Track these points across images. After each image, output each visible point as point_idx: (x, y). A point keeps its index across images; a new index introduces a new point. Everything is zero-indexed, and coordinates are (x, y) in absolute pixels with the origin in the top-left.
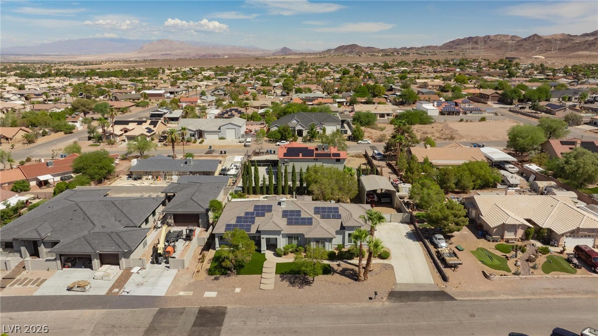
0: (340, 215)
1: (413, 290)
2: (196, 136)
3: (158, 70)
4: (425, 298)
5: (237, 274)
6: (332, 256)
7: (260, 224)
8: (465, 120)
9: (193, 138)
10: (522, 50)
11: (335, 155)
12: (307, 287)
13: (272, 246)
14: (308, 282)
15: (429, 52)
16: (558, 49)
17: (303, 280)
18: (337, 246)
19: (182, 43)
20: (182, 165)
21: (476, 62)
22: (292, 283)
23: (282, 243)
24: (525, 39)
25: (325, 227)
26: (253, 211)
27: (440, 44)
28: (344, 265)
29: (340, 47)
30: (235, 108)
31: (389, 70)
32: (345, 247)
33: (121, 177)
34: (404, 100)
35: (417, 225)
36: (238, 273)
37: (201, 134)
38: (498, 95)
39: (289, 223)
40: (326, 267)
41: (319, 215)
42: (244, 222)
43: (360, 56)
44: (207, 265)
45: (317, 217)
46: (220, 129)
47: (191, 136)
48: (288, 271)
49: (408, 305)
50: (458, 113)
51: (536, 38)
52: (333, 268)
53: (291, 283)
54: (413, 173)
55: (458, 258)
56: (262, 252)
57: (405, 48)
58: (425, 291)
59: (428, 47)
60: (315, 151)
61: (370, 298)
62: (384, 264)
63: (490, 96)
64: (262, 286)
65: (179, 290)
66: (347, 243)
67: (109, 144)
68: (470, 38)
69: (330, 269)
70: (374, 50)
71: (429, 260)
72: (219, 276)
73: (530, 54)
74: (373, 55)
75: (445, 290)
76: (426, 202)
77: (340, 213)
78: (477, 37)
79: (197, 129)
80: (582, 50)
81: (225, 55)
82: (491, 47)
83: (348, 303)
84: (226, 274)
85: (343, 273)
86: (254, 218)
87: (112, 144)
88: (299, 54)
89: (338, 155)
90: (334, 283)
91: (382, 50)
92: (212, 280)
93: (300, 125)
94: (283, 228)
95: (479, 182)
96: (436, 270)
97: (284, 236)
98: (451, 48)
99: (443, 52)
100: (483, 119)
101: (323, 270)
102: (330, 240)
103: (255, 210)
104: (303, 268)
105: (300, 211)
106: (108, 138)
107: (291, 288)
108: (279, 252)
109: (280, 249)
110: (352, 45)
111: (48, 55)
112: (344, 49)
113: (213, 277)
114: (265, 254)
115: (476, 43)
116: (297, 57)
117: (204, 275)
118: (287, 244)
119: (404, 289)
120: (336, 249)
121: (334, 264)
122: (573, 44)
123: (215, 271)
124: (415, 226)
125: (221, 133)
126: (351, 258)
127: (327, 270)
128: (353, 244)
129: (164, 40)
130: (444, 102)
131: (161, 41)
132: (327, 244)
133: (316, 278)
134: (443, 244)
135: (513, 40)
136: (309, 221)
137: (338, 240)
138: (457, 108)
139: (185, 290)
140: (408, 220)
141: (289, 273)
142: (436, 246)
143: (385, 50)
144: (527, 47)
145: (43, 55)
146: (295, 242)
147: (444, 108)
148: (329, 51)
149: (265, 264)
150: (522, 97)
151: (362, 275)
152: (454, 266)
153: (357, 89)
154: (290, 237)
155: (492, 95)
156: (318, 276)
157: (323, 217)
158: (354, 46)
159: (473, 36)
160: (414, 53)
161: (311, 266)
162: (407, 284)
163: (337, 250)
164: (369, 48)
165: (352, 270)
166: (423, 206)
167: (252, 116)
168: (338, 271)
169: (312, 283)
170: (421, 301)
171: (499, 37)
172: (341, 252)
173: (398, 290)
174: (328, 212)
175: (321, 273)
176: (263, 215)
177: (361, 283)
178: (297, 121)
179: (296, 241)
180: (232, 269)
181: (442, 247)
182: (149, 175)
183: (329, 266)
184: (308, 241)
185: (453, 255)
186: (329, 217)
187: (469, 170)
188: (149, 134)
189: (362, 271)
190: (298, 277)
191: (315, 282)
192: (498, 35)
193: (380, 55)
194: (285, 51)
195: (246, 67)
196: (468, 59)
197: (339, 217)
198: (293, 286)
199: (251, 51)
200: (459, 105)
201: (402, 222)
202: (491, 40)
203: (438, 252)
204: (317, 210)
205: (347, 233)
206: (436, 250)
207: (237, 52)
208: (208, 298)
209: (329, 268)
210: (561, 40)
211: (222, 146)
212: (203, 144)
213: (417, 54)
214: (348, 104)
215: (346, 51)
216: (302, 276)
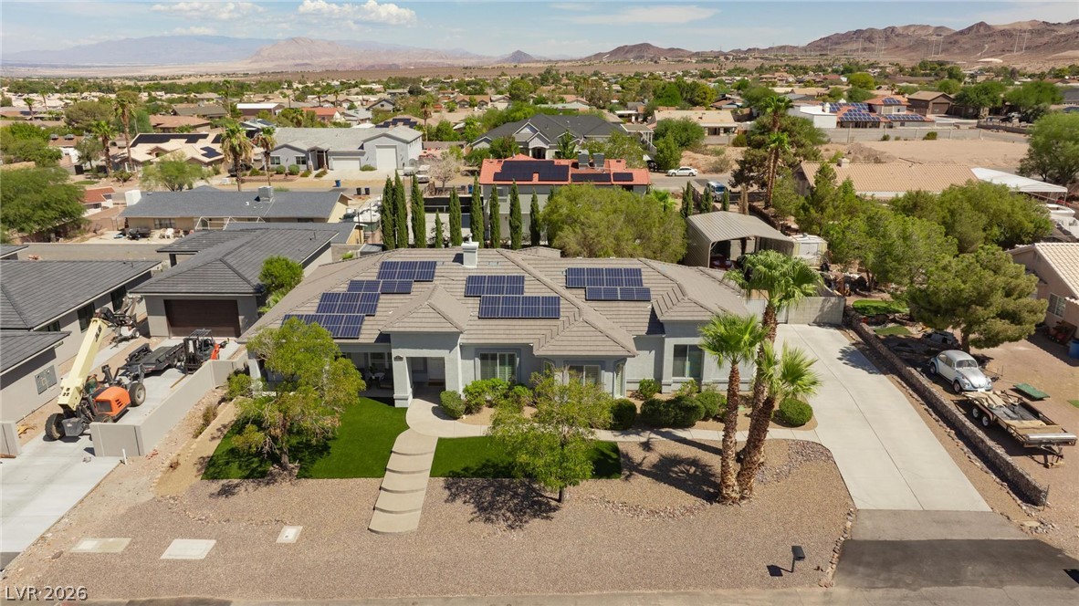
0: (648, 291)
1: (923, 538)
2: (310, 163)
3: (280, 84)
4: (981, 568)
5: (299, 477)
6: (624, 418)
7: (391, 314)
8: (892, 138)
9: (303, 168)
10: (957, 51)
11: (618, 177)
12: (536, 522)
13: (429, 383)
14: (540, 503)
15: (784, 56)
16: (1026, 48)
17: (525, 497)
18: (636, 387)
19: (330, 43)
20: (248, 203)
21: (876, 68)
22: (486, 510)
23: (461, 374)
24: (962, 33)
25: (600, 325)
26: (375, 279)
27: (804, 43)
28: (663, 446)
29: (619, 50)
30: (406, 117)
31: (713, 80)
32: (664, 389)
33: (102, 234)
34: (754, 110)
35: (869, 329)
36: (304, 474)
37: (320, 158)
38: (947, 101)
39: (485, 314)
40: (602, 453)
41: (583, 292)
42: (342, 309)
43: (656, 62)
44: (208, 446)
45: (577, 296)
46: (362, 147)
47: (298, 162)
48: (473, 464)
49: (924, 598)
50: (876, 125)
51: (982, 29)
52: (626, 456)
53: (481, 508)
54: (823, 210)
55: (1048, 422)
56: (398, 404)
57: (739, 51)
58: (970, 542)
59: (782, 48)
60: (570, 168)
61: (775, 571)
62: (797, 442)
63: (931, 103)
64: (379, 521)
65: (86, 534)
66: (668, 377)
67: (118, 180)
68: (858, 33)
69: (617, 460)
70: (681, 53)
71: (941, 430)
72: (236, 481)
73: (972, 58)
74: (680, 61)
75: (1046, 539)
76: (899, 261)
77: (645, 286)
78: (872, 30)
79: (312, 146)
80: (1071, 49)
81: (410, 64)
82: (897, 47)
83: (691, 590)
84: (263, 474)
85: (664, 471)
86: (376, 298)
87: (125, 181)
88: (544, 62)
89: (629, 177)
90: (636, 510)
91: (697, 54)
92: (212, 495)
93: (539, 136)
94: (464, 326)
95: (996, 231)
96: (979, 463)
97: (467, 351)
98: (824, 49)
99: (810, 56)
100: (931, 136)
101: (595, 463)
102: (617, 364)
103: (380, 275)
104: (523, 458)
105: (521, 279)
106: (117, 166)
107: (480, 526)
108: (452, 405)
109: (454, 393)
110: (642, 45)
111: (88, 67)
112: (627, 52)
113: (216, 486)
114: (405, 410)
115: (870, 39)
116: (539, 65)
117: (190, 476)
118: (479, 378)
119: (890, 533)
120: (635, 395)
121: (629, 443)
122: (1054, 38)
123: (227, 463)
124: (860, 333)
125: (366, 156)
126: (687, 424)
127: (609, 464)
128: (688, 378)
129: (300, 38)
130: (844, 104)
131: (294, 41)
132: (607, 377)
133: (570, 492)
134: (977, 381)
135: (938, 35)
136: (548, 309)
137: (640, 367)
138: (873, 115)
139: (104, 533)
140: (839, 318)
141: (476, 474)
142: (953, 386)
143: (703, 53)
144: (966, 46)
145: (78, 67)
146: (503, 375)
147: (845, 114)
148: (599, 56)
149: (401, 443)
150: (999, 104)
151: (732, 480)
152: (1043, 451)
153: (658, 92)
154: (488, 356)
155: (935, 101)
156: (576, 484)
157: (591, 298)
158: (646, 46)
159: (864, 29)
160: (755, 58)
161: (552, 449)
162: (895, 514)
163: (636, 397)
164: (671, 50)
165: (694, 462)
166: (888, 272)
167: (439, 130)
168: (645, 467)
169: (555, 509)
170: (973, 583)
171: (912, 29)
172: (653, 402)
173: (868, 537)
174: (610, 282)
175: (589, 474)
176: (405, 290)
177: (730, 509)
178: (532, 129)
179: (507, 369)
180: (285, 459)
181: (975, 389)
182: (167, 227)
183: (615, 448)
184: (545, 365)
185: (1026, 414)
186: (611, 298)
187: (969, 200)
188: (207, 160)
189: (734, 467)
190: (508, 488)
191: (565, 506)
192: (910, 26)
193: (694, 61)
194: (519, 56)
195: (445, 79)
196: (861, 64)
197: (644, 296)
198: (488, 520)
199: (457, 58)
200: (878, 109)
201: (820, 323)
202: (897, 36)
203: (968, 406)
204: (574, 278)
205: (670, 344)
206: (954, 397)
207: (431, 60)
208: (174, 564)
209: (614, 456)
210: (1031, 32)
211: (365, 182)
212: (324, 178)
213: (761, 58)
214: (640, 120)
215: (631, 56)
216: (522, 484)
